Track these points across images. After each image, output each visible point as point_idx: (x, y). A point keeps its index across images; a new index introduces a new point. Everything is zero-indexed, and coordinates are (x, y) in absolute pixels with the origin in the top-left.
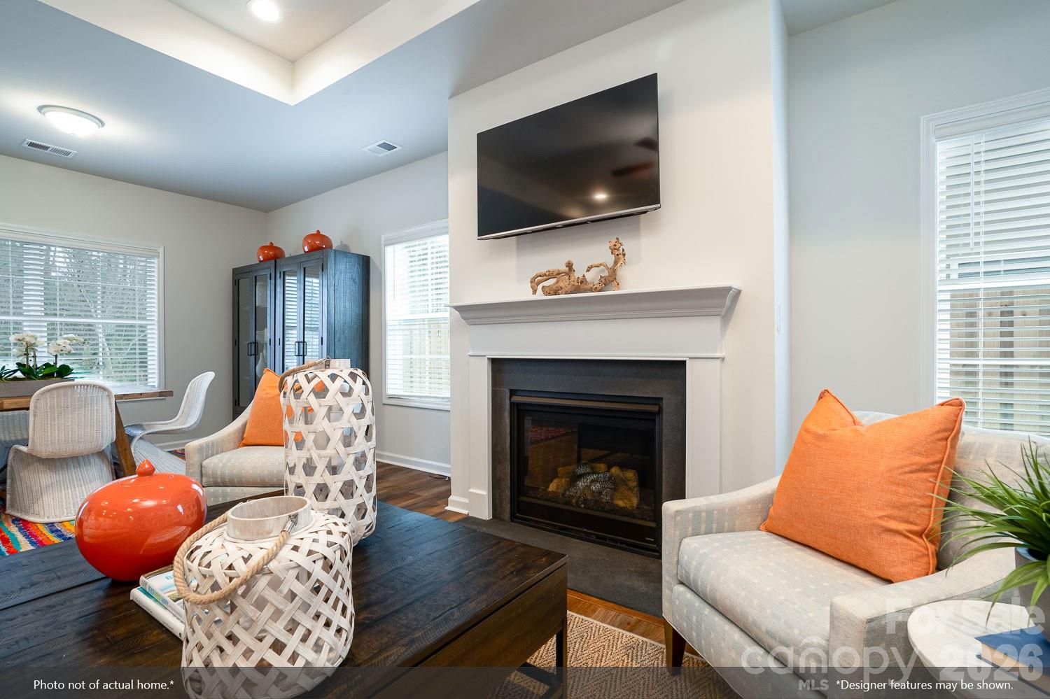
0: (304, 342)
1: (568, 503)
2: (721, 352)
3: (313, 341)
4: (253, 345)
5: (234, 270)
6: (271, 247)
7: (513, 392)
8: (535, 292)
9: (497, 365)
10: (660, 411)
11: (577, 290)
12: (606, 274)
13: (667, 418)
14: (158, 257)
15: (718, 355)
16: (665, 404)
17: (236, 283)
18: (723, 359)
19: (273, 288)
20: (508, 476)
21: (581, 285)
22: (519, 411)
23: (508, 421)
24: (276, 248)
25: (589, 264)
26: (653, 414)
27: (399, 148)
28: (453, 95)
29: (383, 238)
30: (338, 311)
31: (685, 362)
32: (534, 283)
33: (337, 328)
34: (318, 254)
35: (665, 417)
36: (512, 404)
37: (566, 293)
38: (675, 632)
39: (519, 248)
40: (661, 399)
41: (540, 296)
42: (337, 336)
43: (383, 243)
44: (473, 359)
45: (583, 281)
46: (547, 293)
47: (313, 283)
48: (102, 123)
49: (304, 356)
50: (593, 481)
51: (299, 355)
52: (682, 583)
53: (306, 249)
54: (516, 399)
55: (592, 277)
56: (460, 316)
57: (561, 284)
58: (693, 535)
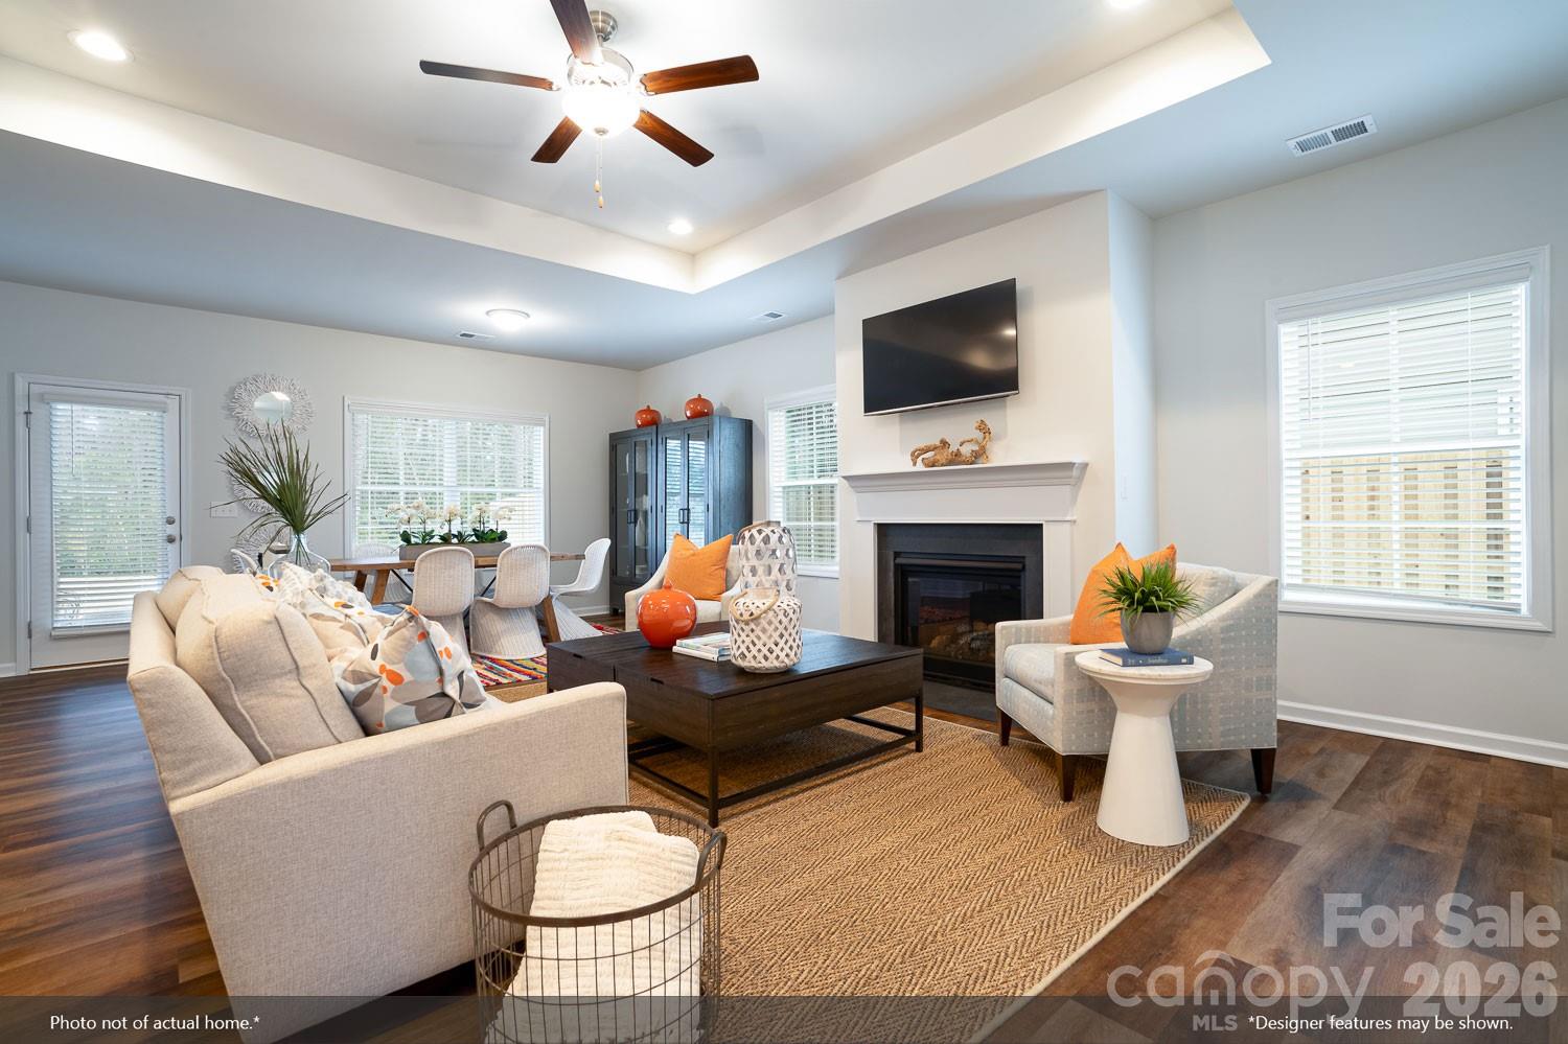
0: (688, 510)
1: (950, 656)
2: (1072, 516)
3: (698, 509)
4: (633, 513)
5: (612, 435)
6: (648, 410)
7: (897, 555)
8: (915, 464)
9: (883, 530)
10: (1024, 567)
11: (950, 463)
12: (976, 448)
13: (1028, 576)
14: (544, 425)
15: (1068, 518)
16: (1027, 563)
17: (613, 448)
18: (1075, 522)
19: (654, 454)
20: (893, 634)
21: (956, 458)
22: (903, 572)
23: (892, 580)
24: (654, 411)
25: (962, 440)
26: (1019, 571)
27: (784, 316)
28: (839, 278)
29: (765, 401)
30: (722, 477)
31: (1042, 525)
32: (915, 456)
33: (722, 496)
34: (703, 421)
35: (1027, 574)
36: (896, 566)
37: (942, 465)
38: (1003, 713)
39: (902, 421)
40: (1024, 557)
41: (920, 467)
42: (722, 502)
43: (766, 407)
44: (859, 525)
45: (958, 454)
46: (927, 466)
47: (698, 446)
48: (528, 315)
49: (688, 523)
50: (973, 639)
51: (683, 523)
52: (1007, 677)
53: (688, 414)
54: (899, 561)
55: (966, 450)
56: (847, 485)
57: (938, 457)
58: (1016, 643)
